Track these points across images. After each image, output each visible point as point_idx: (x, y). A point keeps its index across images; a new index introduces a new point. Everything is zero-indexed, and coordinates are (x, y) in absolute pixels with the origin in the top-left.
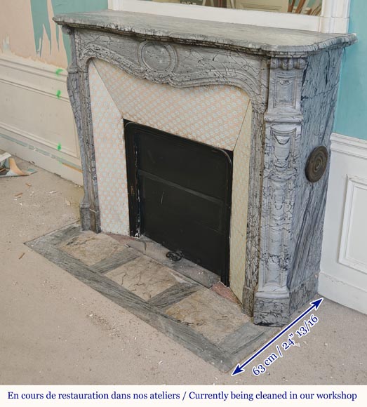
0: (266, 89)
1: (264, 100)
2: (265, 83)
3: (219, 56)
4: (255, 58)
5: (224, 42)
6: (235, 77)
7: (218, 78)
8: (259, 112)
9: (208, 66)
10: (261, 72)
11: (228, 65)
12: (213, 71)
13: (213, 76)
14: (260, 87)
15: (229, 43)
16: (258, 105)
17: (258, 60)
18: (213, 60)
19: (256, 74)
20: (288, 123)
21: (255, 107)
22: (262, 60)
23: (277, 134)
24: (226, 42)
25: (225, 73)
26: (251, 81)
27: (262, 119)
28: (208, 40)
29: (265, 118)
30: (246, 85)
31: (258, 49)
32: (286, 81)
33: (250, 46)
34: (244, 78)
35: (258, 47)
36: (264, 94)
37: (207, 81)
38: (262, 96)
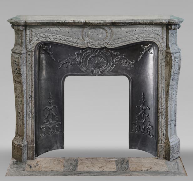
1: (165, 44)
2: (165, 37)
4: (160, 26)
5: (147, 21)
6: (149, 37)
7: (139, 38)
8: (163, 50)
9: (132, 34)
10: (163, 32)
11: (144, 32)
12: (135, 36)
13: (135, 38)
14: (163, 39)
15: (150, 21)
16: (162, 47)
17: (161, 27)
18: (136, 31)
19: (160, 34)
20: (177, 53)
21: (161, 48)
22: (163, 27)
23: (175, 58)
24: (149, 21)
25: (143, 36)
26: (158, 37)
27: (165, 54)
28: (137, 21)
29: (171, 52)
30: (155, 40)
31: (167, 22)
32: (173, 35)
33: (164, 21)
34: (154, 36)
35: (168, 21)
36: (166, 42)
37: (132, 41)
38: (164, 43)
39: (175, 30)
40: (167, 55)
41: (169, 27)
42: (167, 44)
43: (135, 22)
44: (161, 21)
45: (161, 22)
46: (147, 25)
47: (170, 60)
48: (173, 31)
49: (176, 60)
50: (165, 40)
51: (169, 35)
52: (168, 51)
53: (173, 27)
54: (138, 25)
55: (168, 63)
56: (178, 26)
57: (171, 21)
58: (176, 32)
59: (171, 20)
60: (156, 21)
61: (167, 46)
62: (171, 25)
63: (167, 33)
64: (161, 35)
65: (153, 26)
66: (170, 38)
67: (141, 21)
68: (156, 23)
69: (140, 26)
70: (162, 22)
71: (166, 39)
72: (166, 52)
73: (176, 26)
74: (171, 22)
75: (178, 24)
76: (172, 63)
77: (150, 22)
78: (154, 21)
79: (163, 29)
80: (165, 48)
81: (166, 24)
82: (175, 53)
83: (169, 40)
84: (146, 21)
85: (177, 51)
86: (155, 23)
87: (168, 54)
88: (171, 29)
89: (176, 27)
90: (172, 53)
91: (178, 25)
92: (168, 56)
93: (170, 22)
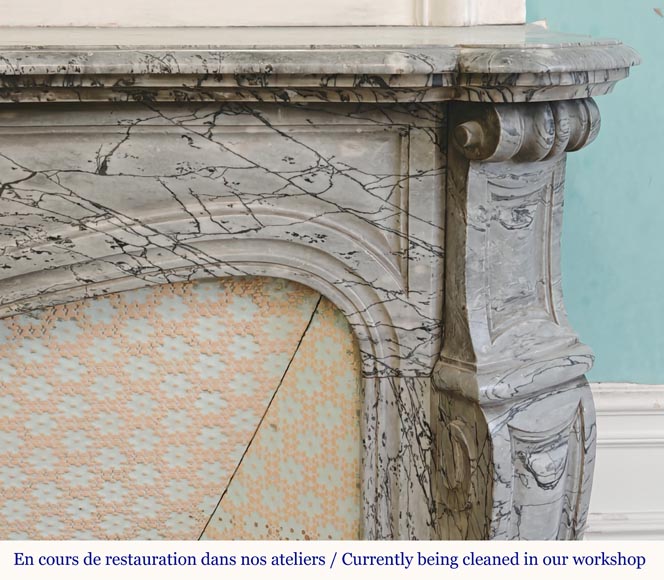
0: (434, 263)
1: (431, 312)
2: (427, 232)
3: (131, 146)
4: (370, 125)
5: (212, 67)
6: (251, 235)
7: (144, 254)
8: (405, 367)
9: (66, 206)
10: (401, 186)
11: (199, 181)
12: (103, 224)
13: (106, 250)
14: (403, 257)
15: (245, 65)
16: (395, 340)
17: (380, 135)
18: (102, 170)
19: (376, 202)
20: (557, 388)
21: (382, 350)
22: (404, 133)
23: (526, 447)
24: (227, 67)
25: (186, 224)
26: (346, 236)
27: (425, 402)
28: (99, 67)
29: (485, 388)
30: (320, 266)
31: (437, 76)
32: (521, 212)
33: (397, 64)
34: (306, 229)
35: (443, 65)
36: (433, 288)
37: (69, 279)
38: (414, 298)
39: (541, 169)
40: (443, 417)
41: (471, 130)
42: (451, 304)
43: (69, 77)
44: (372, 67)
45: (365, 77)
46: (222, 107)
47: (468, 475)
48: (519, 169)
49: (540, 462)
50: (426, 266)
51: (472, 211)
52: (453, 374)
53: (513, 129)
54: (115, 106)
55: (452, 491)
56: (567, 123)
57: (480, 68)
58: (555, 186)
59: (483, 53)
60: (314, 66)
61: (450, 329)
62: (485, 113)
63: (453, 195)
64: (384, 219)
65: (301, 120)
66: (477, 248)
67: (138, 68)
68: (322, 92)
69: (148, 119)
70: (377, 78)
71: (444, 255)
72: (436, 389)
73: (547, 117)
74: (487, 77)
75: (572, 103)
76: (488, 502)
77: (252, 76)
78: (290, 67)
79: (402, 154)
80: (430, 348)
81: (432, 97)
82: (534, 396)
83: (473, 267)
84: (196, 66)
85: (555, 375)
86: (301, 91)
87: (459, 406)
88: (485, 152)
89: (546, 135)
90: (497, 405)
91: (565, 115)
92: (456, 425)
93: (471, 76)
